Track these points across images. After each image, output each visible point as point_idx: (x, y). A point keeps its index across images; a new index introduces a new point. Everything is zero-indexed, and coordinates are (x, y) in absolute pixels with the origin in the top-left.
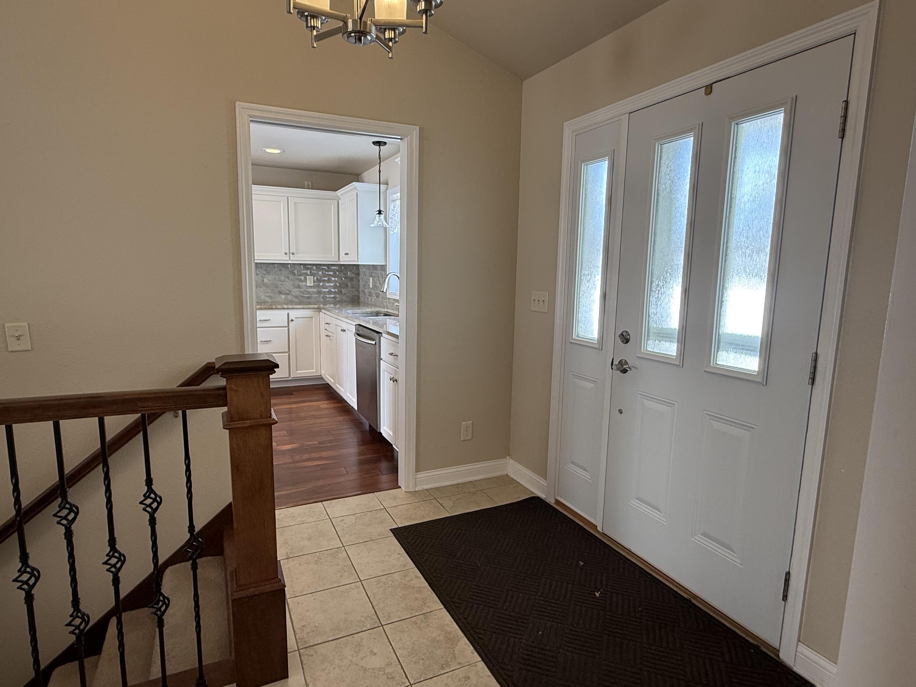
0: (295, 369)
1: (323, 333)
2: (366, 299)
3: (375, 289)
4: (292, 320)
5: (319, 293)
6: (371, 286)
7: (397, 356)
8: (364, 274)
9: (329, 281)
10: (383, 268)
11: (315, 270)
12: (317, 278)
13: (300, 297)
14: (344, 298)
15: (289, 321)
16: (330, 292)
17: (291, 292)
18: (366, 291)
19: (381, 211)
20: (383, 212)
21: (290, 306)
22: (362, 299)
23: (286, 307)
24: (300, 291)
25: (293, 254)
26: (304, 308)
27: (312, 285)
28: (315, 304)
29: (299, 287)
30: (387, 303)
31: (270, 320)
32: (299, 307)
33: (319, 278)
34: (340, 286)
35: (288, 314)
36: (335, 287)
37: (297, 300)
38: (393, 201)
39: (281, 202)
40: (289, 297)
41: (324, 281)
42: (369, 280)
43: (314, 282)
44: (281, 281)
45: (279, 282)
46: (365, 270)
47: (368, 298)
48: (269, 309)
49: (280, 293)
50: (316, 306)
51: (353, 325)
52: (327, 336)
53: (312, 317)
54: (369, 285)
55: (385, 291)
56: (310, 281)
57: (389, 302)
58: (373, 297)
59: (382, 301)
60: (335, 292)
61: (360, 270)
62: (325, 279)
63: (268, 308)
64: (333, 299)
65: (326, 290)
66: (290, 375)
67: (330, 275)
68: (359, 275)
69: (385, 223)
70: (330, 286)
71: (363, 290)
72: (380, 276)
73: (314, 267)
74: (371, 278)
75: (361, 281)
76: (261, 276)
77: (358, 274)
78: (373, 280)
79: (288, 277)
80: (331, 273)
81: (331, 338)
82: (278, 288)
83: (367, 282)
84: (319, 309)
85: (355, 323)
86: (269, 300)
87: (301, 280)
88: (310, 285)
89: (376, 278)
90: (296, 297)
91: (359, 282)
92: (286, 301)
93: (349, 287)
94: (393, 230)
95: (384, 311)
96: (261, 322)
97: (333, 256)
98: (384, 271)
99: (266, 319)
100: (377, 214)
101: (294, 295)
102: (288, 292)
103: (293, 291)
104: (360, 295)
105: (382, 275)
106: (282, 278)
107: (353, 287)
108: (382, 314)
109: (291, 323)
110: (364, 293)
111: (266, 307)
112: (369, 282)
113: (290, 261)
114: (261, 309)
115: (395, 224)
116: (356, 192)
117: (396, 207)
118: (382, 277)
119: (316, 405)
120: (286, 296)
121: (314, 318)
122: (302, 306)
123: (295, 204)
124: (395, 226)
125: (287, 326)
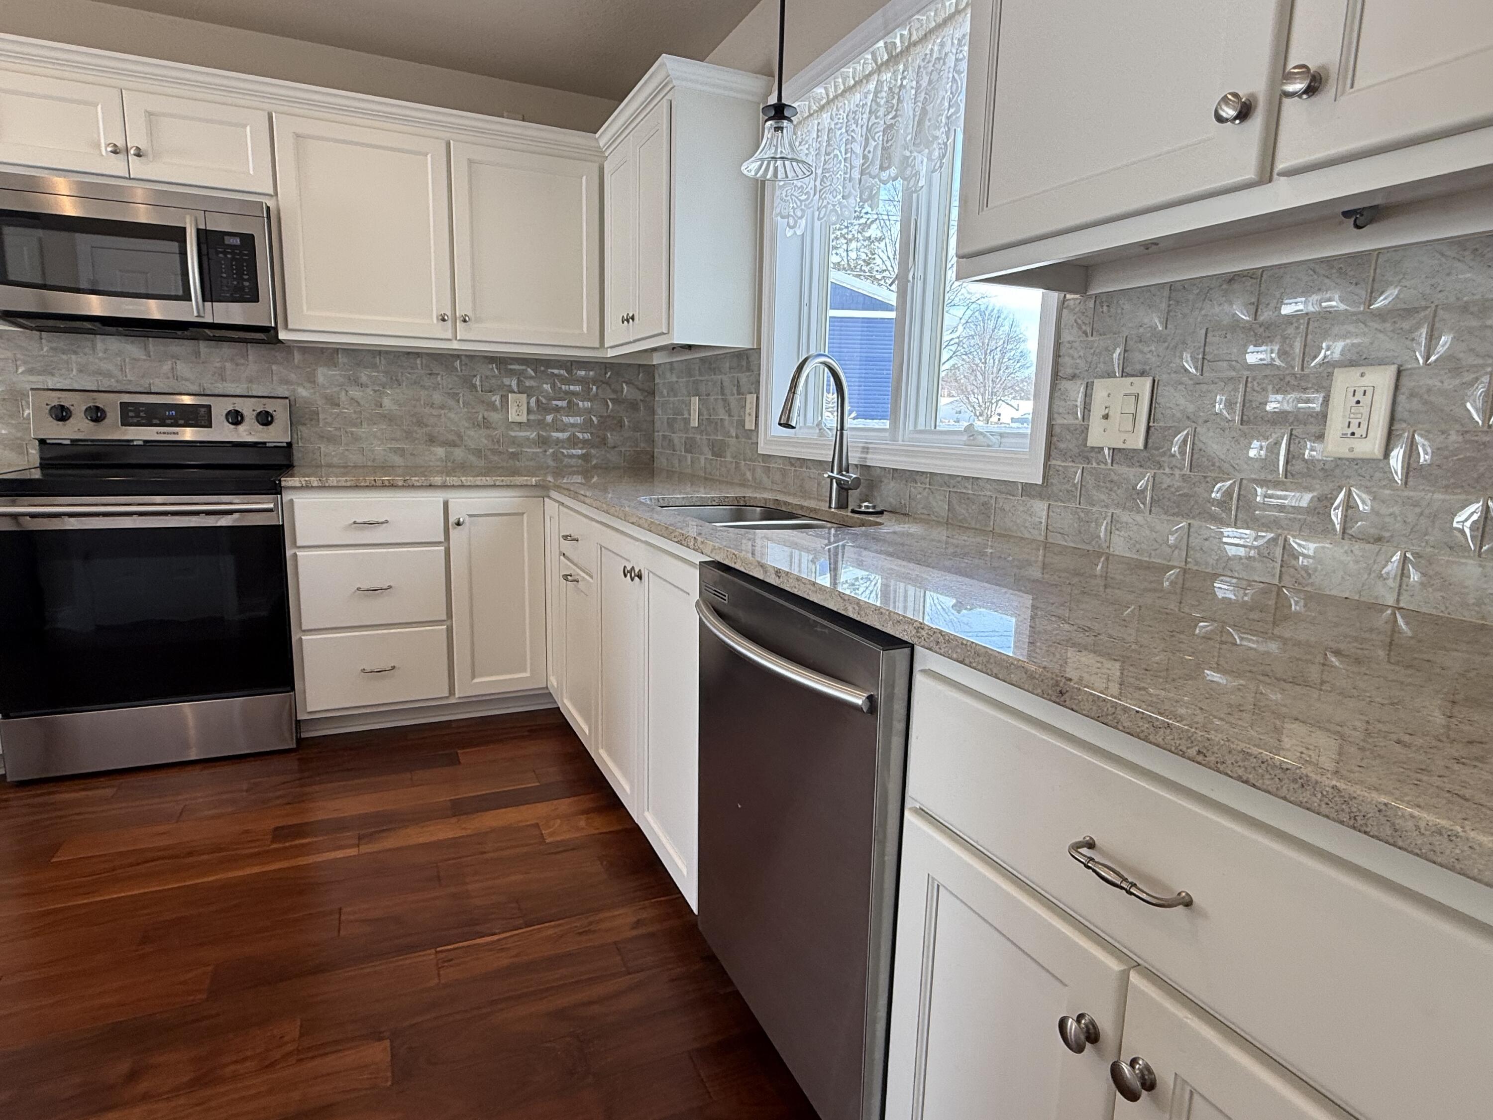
0: (468, 675)
1: (556, 567)
2: (676, 462)
3: (710, 428)
4: (458, 524)
5: (544, 443)
6: (695, 423)
8: (672, 389)
9: (571, 409)
11: (531, 378)
12: (538, 401)
13: (489, 453)
14: (613, 457)
15: (450, 524)
16: (573, 442)
17: (462, 440)
18: (676, 436)
19: (783, 110)
21: (450, 480)
23: (438, 480)
24: (488, 437)
25: (465, 321)
26: (494, 486)
27: (524, 418)
28: (533, 475)
29: (486, 424)
30: (759, 471)
31: (387, 522)
32: (479, 481)
33: (544, 401)
34: (602, 426)
35: (446, 504)
36: (587, 426)
37: (482, 463)
39: (426, 155)
40: (459, 453)
41: (557, 409)
42: (688, 404)
43: (529, 411)
44: (432, 406)
45: (427, 410)
46: (674, 379)
47: (682, 459)
48: (384, 487)
49: (432, 440)
50: (534, 480)
51: (692, 564)
52: (566, 577)
53: (523, 514)
54: (687, 421)
56: (518, 409)
57: (768, 469)
58: (701, 453)
59: (738, 468)
60: (585, 442)
61: (657, 380)
62: (560, 403)
63: (379, 483)
64: (580, 462)
65: (560, 435)
66: (452, 692)
67: (574, 393)
68: (653, 393)
70: (573, 425)
71: (664, 437)
72: (732, 389)
73: (530, 370)
74: (695, 401)
75: (659, 410)
76: (375, 391)
78: (704, 402)
79: (455, 396)
80: (577, 388)
81: (581, 585)
82: (426, 426)
83: (680, 412)
84: (542, 490)
85: (698, 558)
86: (398, 460)
87: (492, 406)
88: (518, 419)
89: (713, 397)
90: (478, 453)
91: (653, 412)
92: (449, 464)
93: (626, 427)
94: (792, 222)
95: (760, 500)
96: (355, 528)
97: (585, 330)
98: (748, 374)
99: (375, 520)
100: (770, 119)
101: (473, 447)
102: (455, 438)
103: (469, 436)
104: (656, 450)
105: (738, 386)
106: (437, 397)
107: (636, 429)
108: (758, 509)
109: (454, 533)
110: (671, 445)
111: (373, 483)
112: (689, 411)
113: (455, 342)
114: (356, 487)
115: (801, 201)
116: (668, 97)
117: (807, 142)
118: (739, 394)
119: (532, 825)
120: (449, 449)
121: (525, 516)
122: (489, 480)
123: (470, 167)
124: (802, 210)
125: (443, 540)
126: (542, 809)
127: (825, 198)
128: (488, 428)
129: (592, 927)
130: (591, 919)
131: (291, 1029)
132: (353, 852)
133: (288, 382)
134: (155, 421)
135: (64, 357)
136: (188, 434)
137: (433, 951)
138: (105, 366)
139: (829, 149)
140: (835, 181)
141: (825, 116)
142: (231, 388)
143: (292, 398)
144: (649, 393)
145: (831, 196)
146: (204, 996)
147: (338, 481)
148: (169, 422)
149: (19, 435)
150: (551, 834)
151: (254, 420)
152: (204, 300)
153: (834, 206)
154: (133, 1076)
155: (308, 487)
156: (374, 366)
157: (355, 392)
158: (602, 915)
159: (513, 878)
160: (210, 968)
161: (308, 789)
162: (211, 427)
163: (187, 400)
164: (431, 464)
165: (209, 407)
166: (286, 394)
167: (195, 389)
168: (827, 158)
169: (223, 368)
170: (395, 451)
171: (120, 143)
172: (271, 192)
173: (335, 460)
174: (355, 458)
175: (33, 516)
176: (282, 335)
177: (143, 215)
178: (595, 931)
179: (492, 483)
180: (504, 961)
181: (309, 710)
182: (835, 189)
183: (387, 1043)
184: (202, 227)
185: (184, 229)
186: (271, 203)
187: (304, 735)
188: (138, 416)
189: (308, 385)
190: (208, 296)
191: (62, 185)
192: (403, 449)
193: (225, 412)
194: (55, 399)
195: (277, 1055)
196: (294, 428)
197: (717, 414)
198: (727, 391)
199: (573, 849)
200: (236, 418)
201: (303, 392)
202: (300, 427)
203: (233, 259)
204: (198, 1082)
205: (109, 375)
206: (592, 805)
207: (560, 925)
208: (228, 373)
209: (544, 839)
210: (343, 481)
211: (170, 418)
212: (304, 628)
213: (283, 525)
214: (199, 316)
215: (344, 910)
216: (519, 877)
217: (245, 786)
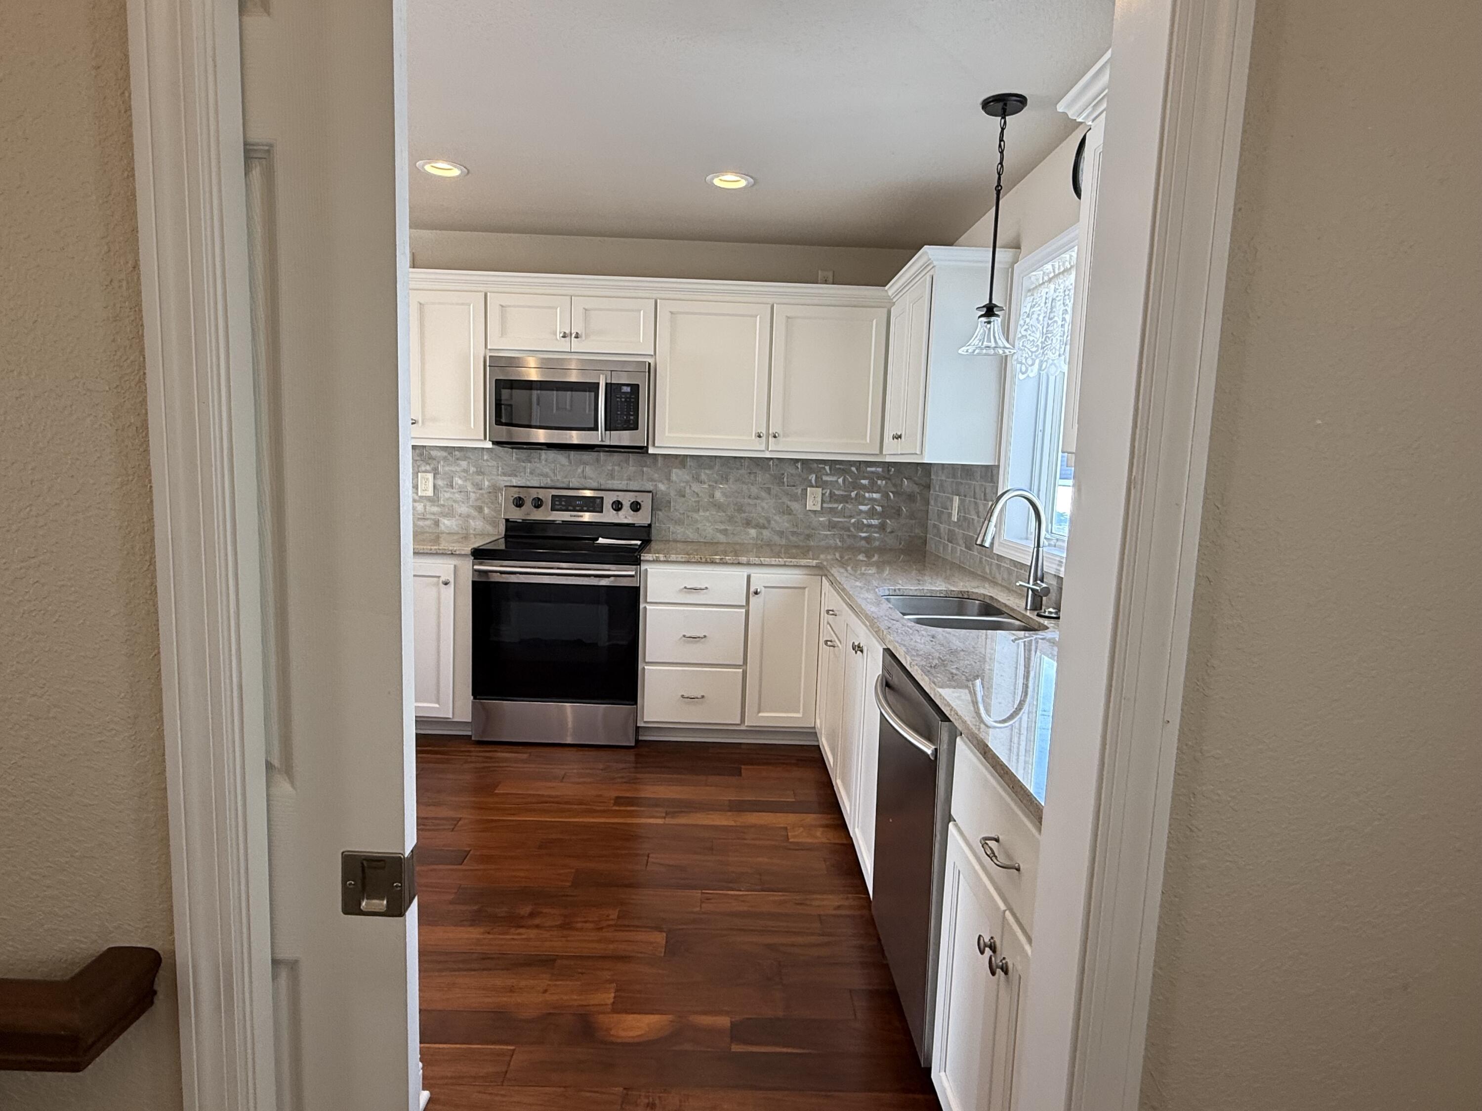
0: (756, 709)
2: (941, 549)
3: (965, 524)
4: (756, 593)
5: (833, 528)
6: (955, 518)
7: (1018, 870)
8: (941, 486)
10: (990, 473)
11: (829, 474)
12: (831, 492)
13: (789, 534)
14: (891, 541)
15: (751, 593)
17: (769, 522)
18: (942, 526)
19: (996, 306)
20: (1001, 309)
21: (753, 560)
22: (931, 546)
23: (747, 560)
24: (790, 521)
25: (775, 437)
26: (785, 565)
27: (818, 507)
28: (816, 556)
29: (789, 511)
30: (994, 568)
31: (707, 588)
32: (774, 561)
33: (836, 493)
34: (882, 515)
35: (749, 577)
36: (872, 513)
37: (781, 544)
38: (1029, 291)
39: (756, 316)
40: (766, 533)
42: (952, 501)
43: (823, 502)
44: (750, 497)
45: (747, 500)
46: (944, 478)
47: (945, 547)
48: (706, 562)
49: (748, 523)
50: (817, 562)
52: (828, 641)
53: (804, 588)
54: (950, 515)
55: (987, 544)
56: (814, 499)
57: (999, 566)
58: (958, 544)
59: (981, 561)
60: (871, 527)
61: (933, 477)
62: (851, 494)
63: (704, 560)
64: (863, 543)
66: (742, 720)
67: (861, 487)
69: (1002, 342)
70: (860, 513)
71: (935, 525)
72: (980, 495)
73: (827, 468)
74: (956, 499)
75: (932, 502)
76: (709, 485)
77: (928, 487)
78: (962, 502)
79: (769, 491)
80: (865, 482)
81: (836, 650)
82: (745, 512)
83: (946, 507)
84: (823, 570)
87: (794, 497)
88: (815, 508)
89: (968, 499)
90: (781, 534)
91: (928, 503)
92: (759, 542)
93: (903, 515)
94: (1024, 369)
95: (980, 594)
96: (686, 592)
97: (868, 441)
98: (991, 484)
99: (699, 586)
100: (981, 316)
101: (778, 529)
102: (765, 522)
103: (775, 520)
104: (928, 536)
105: (985, 494)
106: (754, 490)
107: (912, 516)
108: (977, 602)
109: (753, 600)
110: (938, 534)
111: (699, 560)
112: (952, 507)
113: (767, 452)
114: (688, 562)
115: (1032, 352)
116: (931, 273)
117: (1039, 305)
118: (985, 500)
119: (781, 828)
120: (760, 530)
121: (807, 589)
122: (781, 561)
123: (787, 321)
124: (1032, 359)
125: (744, 604)
126: (792, 818)
127: (1047, 354)
128: (790, 514)
129: (808, 902)
130: (808, 897)
131: (614, 914)
132: (660, 821)
133: (652, 480)
134: (570, 508)
135: (524, 464)
136: (587, 517)
137: (700, 891)
138: (546, 470)
139: (1052, 315)
140: (1054, 341)
141: (1052, 286)
142: (616, 484)
143: (654, 492)
144: (925, 487)
145: (1051, 354)
146: (568, 884)
147: (677, 558)
148: (578, 508)
149: (495, 515)
150: (795, 837)
151: (629, 508)
152: (606, 430)
153: (1053, 360)
154: (532, 915)
155: (656, 561)
156: (711, 468)
157: (696, 487)
158: (815, 896)
159: (760, 859)
160: (573, 871)
161: (638, 776)
162: (602, 512)
163: (588, 493)
164: (746, 542)
165: (602, 498)
166: (651, 488)
167: (595, 485)
168: (1050, 322)
169: (613, 470)
170: (721, 531)
171: (568, 332)
172: (653, 353)
173: (679, 537)
174: (691, 535)
175: (502, 573)
176: (651, 451)
177: (574, 377)
178: (807, 905)
179: (783, 563)
180: (744, 908)
181: (645, 720)
182: (1054, 348)
183: (665, 934)
184: (609, 381)
185: (598, 384)
186: (651, 361)
187: (641, 738)
188: (560, 504)
189: (666, 482)
190: (608, 427)
191: (532, 362)
192: (726, 530)
193: (611, 502)
194: (515, 493)
195: (604, 924)
196: (654, 512)
197: (969, 514)
198: (978, 496)
199: (807, 849)
200: (617, 506)
201: (662, 487)
202: (657, 512)
203: (626, 401)
204: (562, 927)
205: (546, 476)
206: (827, 822)
207: (783, 895)
208: (616, 473)
209: (788, 839)
210: (679, 558)
211: (578, 506)
212: (647, 660)
213: (639, 587)
214: (602, 441)
215: (651, 855)
216: (766, 860)
217: (601, 767)
